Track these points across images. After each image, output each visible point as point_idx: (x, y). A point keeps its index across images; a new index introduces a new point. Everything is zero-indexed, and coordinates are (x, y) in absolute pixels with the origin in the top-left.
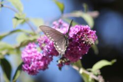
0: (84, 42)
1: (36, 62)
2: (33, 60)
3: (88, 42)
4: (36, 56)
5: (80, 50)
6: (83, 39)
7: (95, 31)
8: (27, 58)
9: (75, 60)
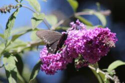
0: (104, 45)
1: (54, 63)
2: (51, 60)
3: (109, 45)
4: (55, 57)
5: (100, 52)
6: (103, 42)
7: (115, 34)
8: (46, 58)
9: (94, 61)
